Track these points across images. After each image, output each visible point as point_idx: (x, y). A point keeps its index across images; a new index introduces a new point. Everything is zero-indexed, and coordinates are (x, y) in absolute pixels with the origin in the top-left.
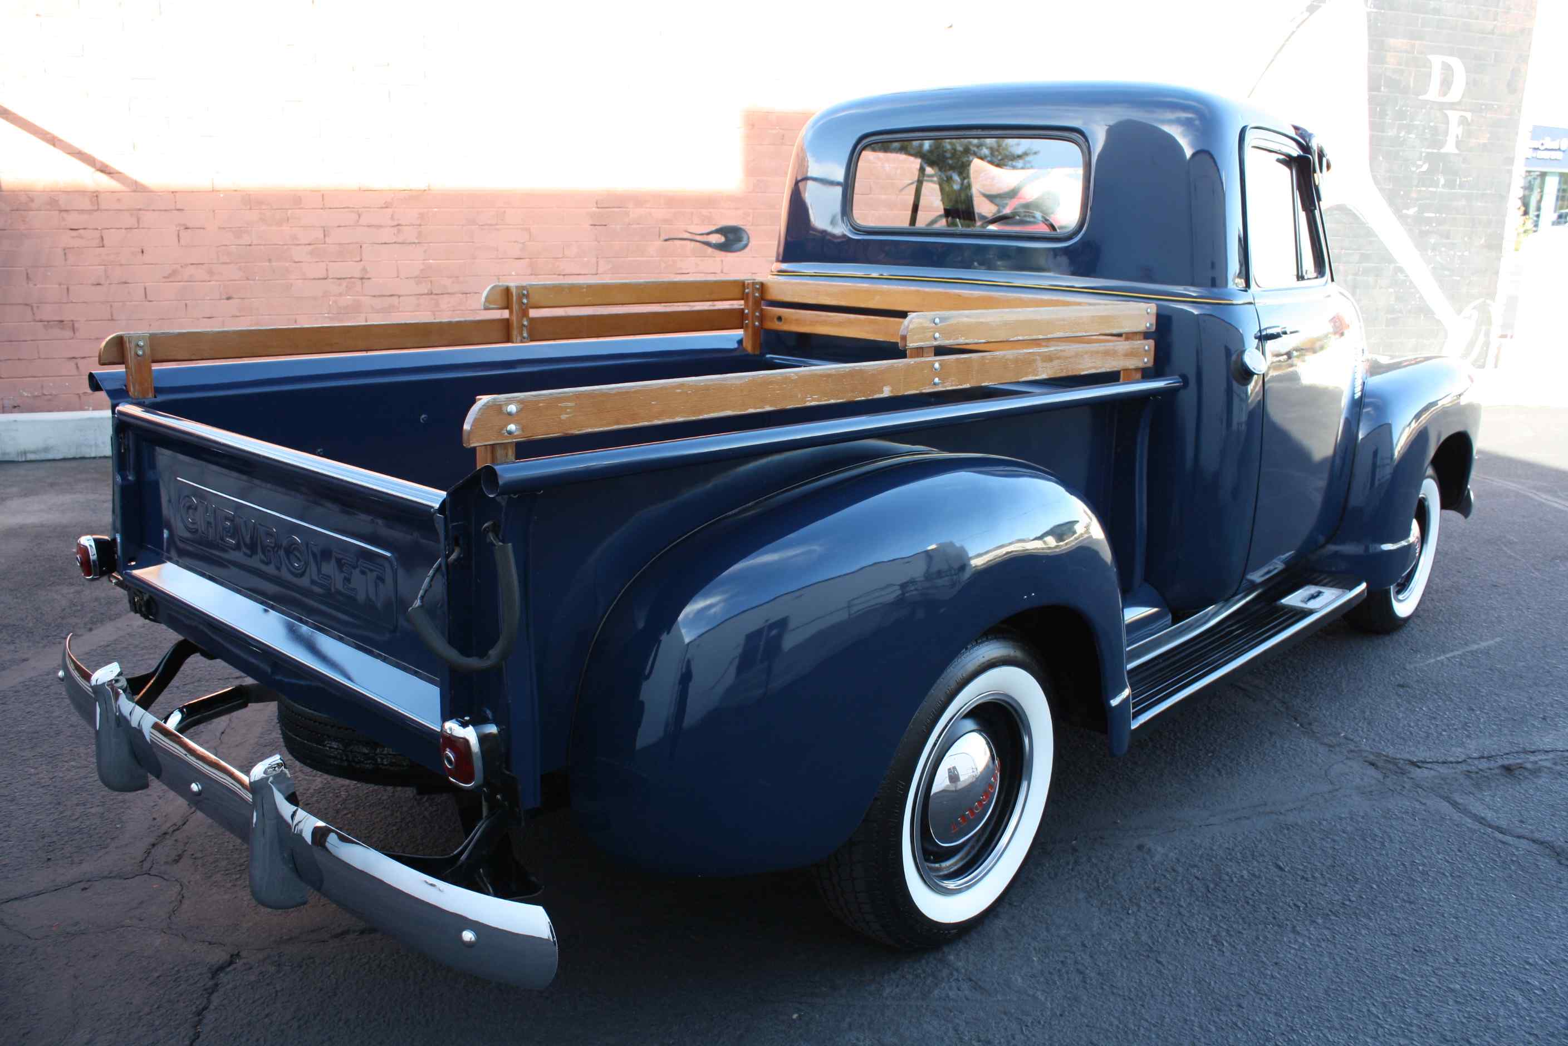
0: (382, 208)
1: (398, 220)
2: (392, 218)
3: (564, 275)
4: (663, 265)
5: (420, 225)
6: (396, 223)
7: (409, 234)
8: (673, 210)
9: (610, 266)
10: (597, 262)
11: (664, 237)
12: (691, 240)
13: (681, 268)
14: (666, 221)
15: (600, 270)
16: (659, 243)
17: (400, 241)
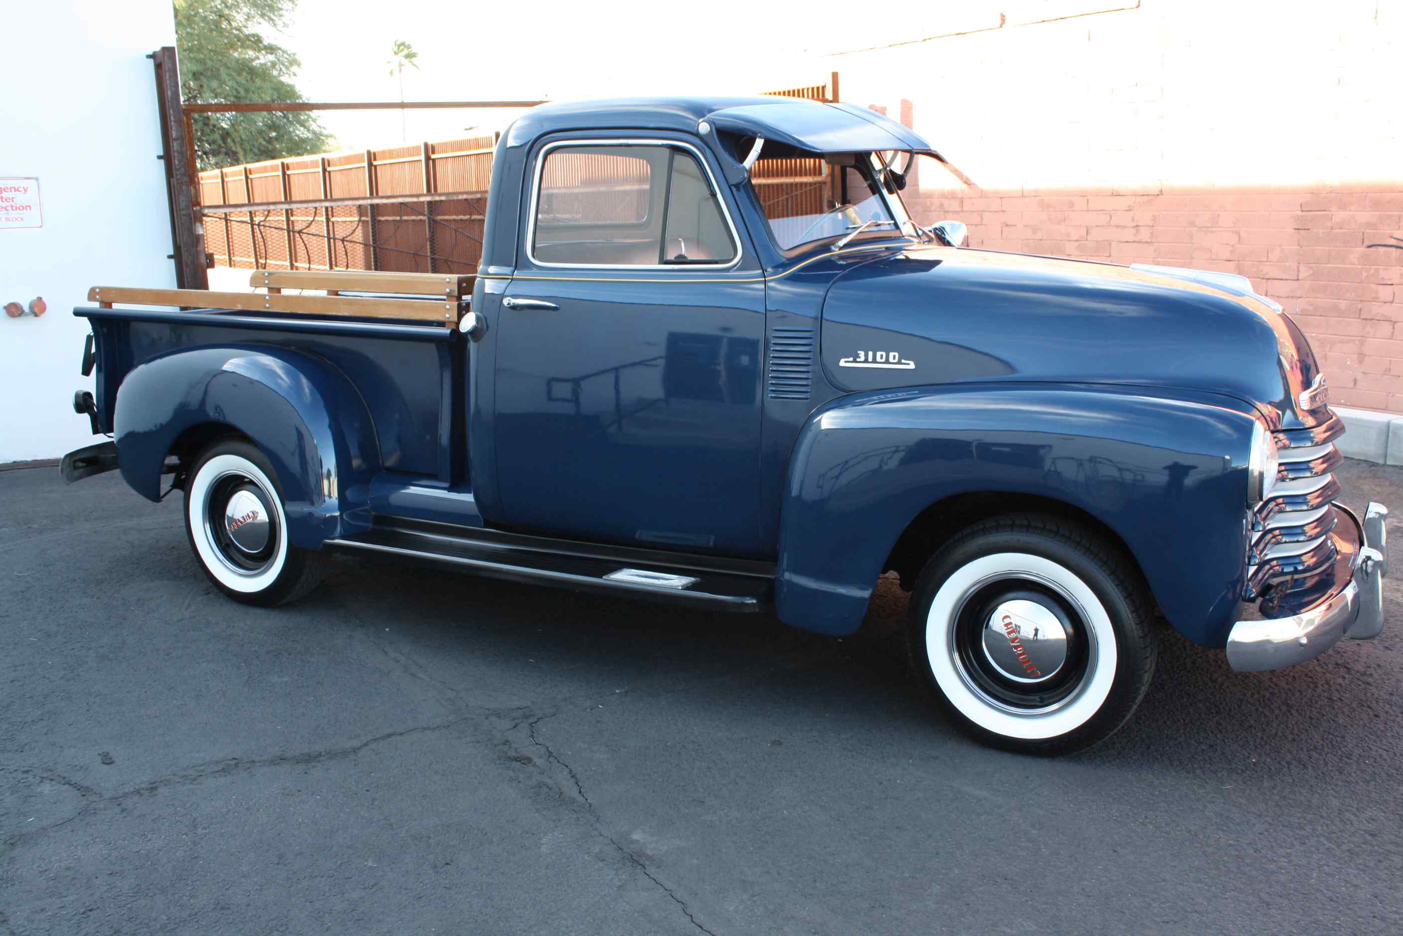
0: (1126, 210)
1: (1138, 221)
2: (1133, 220)
3: (1268, 279)
4: (1365, 274)
5: (1153, 226)
6: (1135, 224)
7: (1144, 235)
8: (1378, 213)
9: (1311, 272)
10: (1298, 267)
11: (1367, 243)
12: (1397, 247)
13: (1383, 279)
14: (1369, 225)
15: (1301, 277)
16: (1362, 249)
17: (1137, 240)
